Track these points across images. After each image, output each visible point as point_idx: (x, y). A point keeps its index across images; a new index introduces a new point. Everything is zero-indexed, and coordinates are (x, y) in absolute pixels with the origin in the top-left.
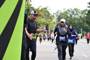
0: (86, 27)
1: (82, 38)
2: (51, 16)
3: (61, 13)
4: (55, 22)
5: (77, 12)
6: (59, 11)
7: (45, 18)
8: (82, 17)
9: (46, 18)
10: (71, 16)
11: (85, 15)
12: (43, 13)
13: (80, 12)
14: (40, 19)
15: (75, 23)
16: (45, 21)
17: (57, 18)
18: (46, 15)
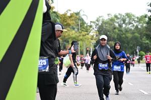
0: (145, 44)
1: (139, 62)
2: (87, 27)
3: (103, 22)
4: (93, 36)
5: (130, 19)
6: (101, 19)
7: (76, 30)
8: (139, 27)
9: (78, 29)
10: (120, 26)
11: (145, 25)
12: (74, 22)
13: (136, 19)
14: (68, 32)
15: (127, 37)
16: (76, 34)
17: (96, 29)
18: (78, 25)
